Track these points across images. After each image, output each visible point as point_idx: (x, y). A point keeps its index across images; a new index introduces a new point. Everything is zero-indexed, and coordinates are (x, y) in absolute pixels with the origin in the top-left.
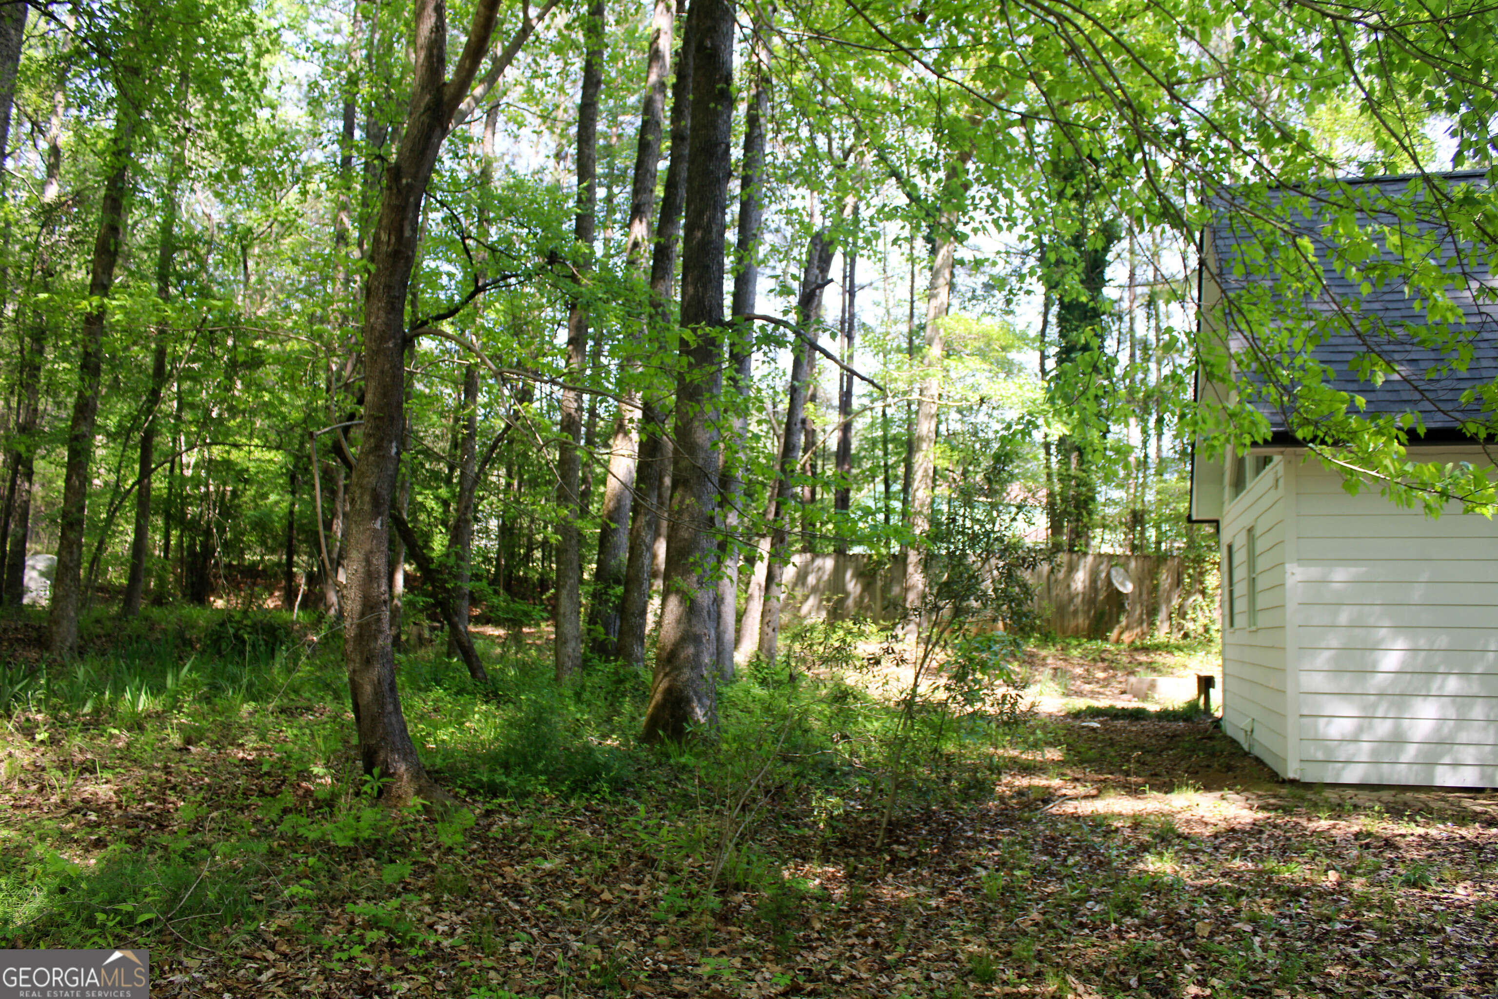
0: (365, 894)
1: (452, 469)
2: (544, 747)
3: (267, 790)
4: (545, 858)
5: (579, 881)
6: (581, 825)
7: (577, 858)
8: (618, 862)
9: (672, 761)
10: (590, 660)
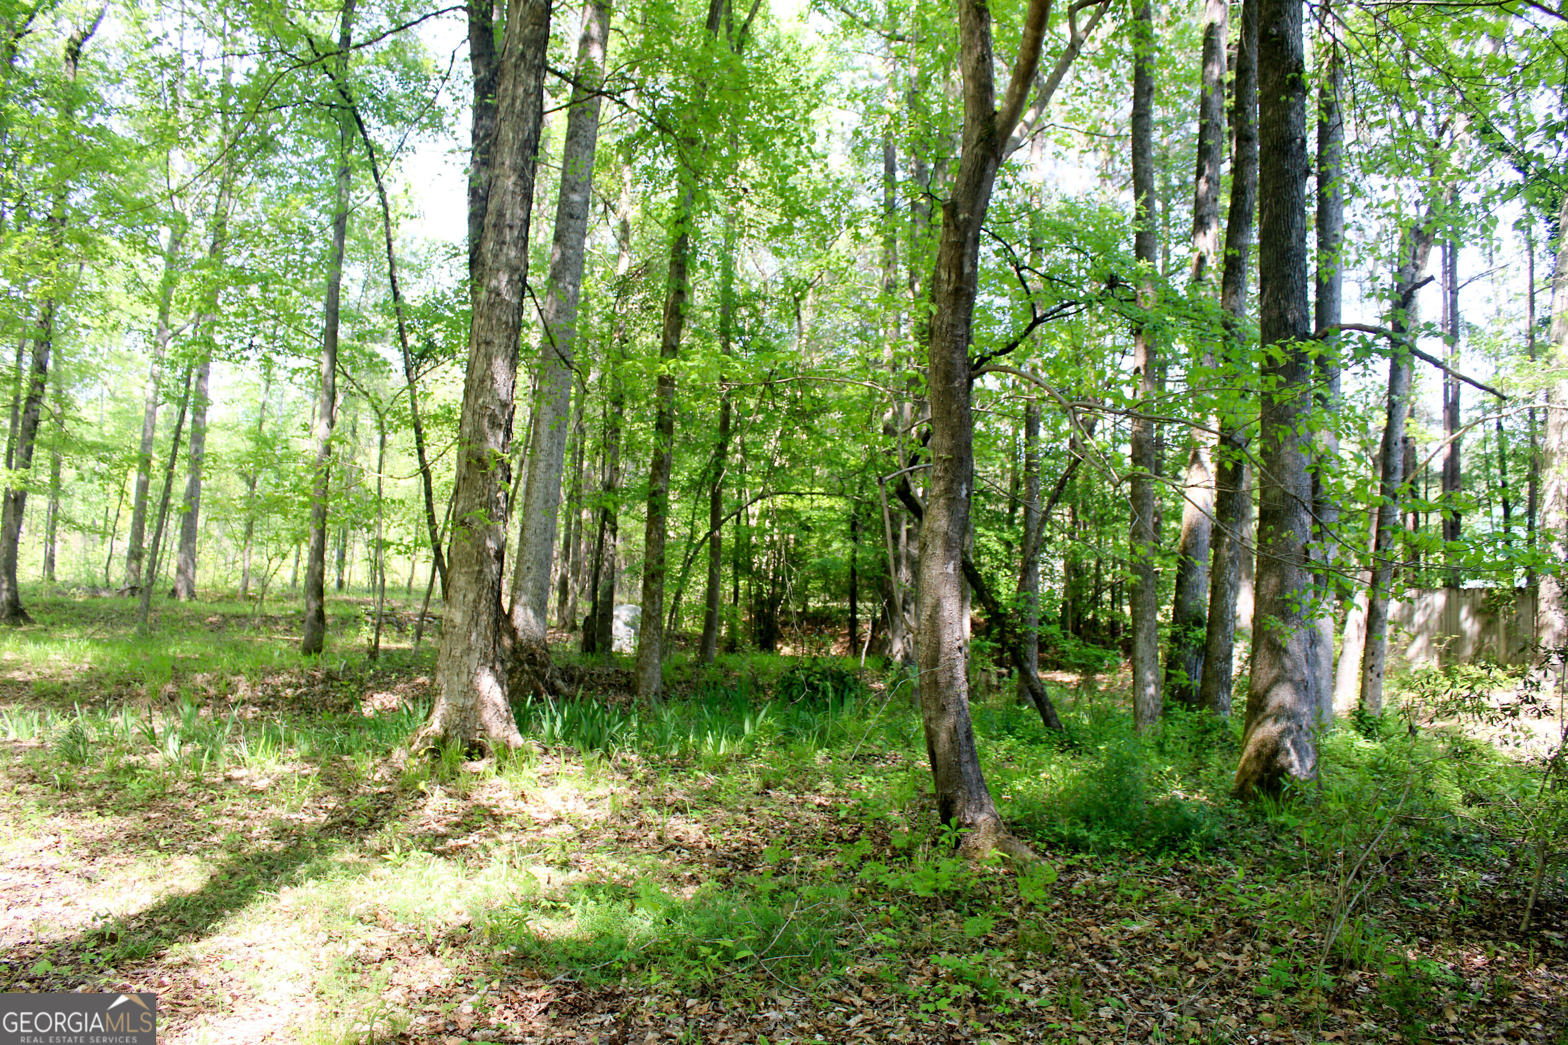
0: (947, 947)
1: (1013, 509)
2: (1127, 800)
3: (845, 836)
4: (1133, 918)
5: (1171, 946)
6: (1169, 886)
7: (1167, 921)
8: (1213, 928)
9: (1269, 820)
10: (1170, 708)
